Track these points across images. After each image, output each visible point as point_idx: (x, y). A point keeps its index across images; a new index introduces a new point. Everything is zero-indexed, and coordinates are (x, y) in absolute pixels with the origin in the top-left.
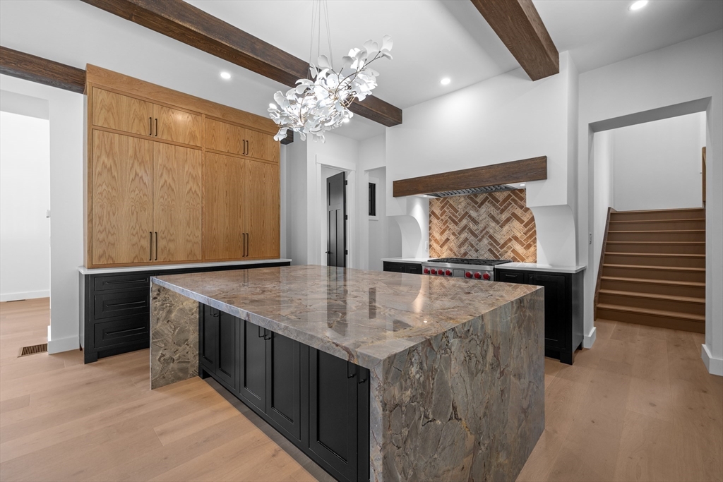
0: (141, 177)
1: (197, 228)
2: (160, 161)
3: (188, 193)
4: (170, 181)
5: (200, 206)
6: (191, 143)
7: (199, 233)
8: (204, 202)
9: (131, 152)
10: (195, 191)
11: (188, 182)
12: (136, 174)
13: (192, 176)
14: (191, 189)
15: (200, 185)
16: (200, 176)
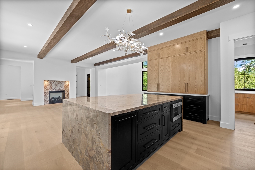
0: (156, 70)
1: (170, 82)
2: (160, 64)
3: (167, 71)
4: (162, 69)
5: (170, 75)
6: (168, 56)
7: (170, 83)
8: (171, 73)
9: (154, 64)
10: (169, 70)
11: (167, 68)
12: (155, 69)
13: (168, 66)
14: (168, 70)
15: (170, 68)
16: (170, 65)
